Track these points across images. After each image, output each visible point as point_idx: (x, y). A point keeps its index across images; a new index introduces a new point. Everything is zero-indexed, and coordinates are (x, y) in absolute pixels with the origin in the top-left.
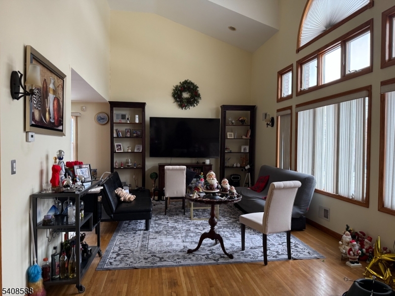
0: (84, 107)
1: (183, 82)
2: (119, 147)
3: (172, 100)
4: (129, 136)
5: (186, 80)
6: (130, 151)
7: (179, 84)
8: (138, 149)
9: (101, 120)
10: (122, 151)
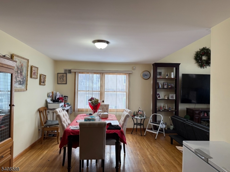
0: (134, 68)
1: (202, 49)
2: (159, 95)
3: (194, 61)
4: (166, 87)
5: (204, 47)
6: (166, 98)
7: (199, 50)
8: (172, 97)
9: (145, 76)
10: (161, 98)
